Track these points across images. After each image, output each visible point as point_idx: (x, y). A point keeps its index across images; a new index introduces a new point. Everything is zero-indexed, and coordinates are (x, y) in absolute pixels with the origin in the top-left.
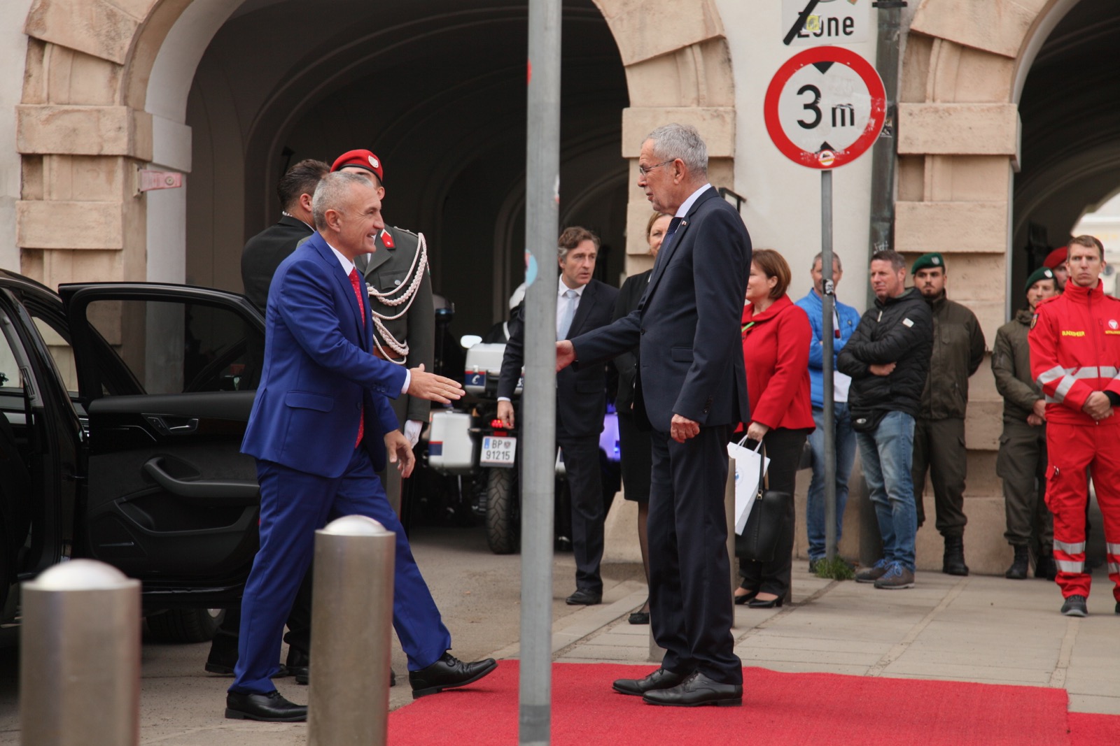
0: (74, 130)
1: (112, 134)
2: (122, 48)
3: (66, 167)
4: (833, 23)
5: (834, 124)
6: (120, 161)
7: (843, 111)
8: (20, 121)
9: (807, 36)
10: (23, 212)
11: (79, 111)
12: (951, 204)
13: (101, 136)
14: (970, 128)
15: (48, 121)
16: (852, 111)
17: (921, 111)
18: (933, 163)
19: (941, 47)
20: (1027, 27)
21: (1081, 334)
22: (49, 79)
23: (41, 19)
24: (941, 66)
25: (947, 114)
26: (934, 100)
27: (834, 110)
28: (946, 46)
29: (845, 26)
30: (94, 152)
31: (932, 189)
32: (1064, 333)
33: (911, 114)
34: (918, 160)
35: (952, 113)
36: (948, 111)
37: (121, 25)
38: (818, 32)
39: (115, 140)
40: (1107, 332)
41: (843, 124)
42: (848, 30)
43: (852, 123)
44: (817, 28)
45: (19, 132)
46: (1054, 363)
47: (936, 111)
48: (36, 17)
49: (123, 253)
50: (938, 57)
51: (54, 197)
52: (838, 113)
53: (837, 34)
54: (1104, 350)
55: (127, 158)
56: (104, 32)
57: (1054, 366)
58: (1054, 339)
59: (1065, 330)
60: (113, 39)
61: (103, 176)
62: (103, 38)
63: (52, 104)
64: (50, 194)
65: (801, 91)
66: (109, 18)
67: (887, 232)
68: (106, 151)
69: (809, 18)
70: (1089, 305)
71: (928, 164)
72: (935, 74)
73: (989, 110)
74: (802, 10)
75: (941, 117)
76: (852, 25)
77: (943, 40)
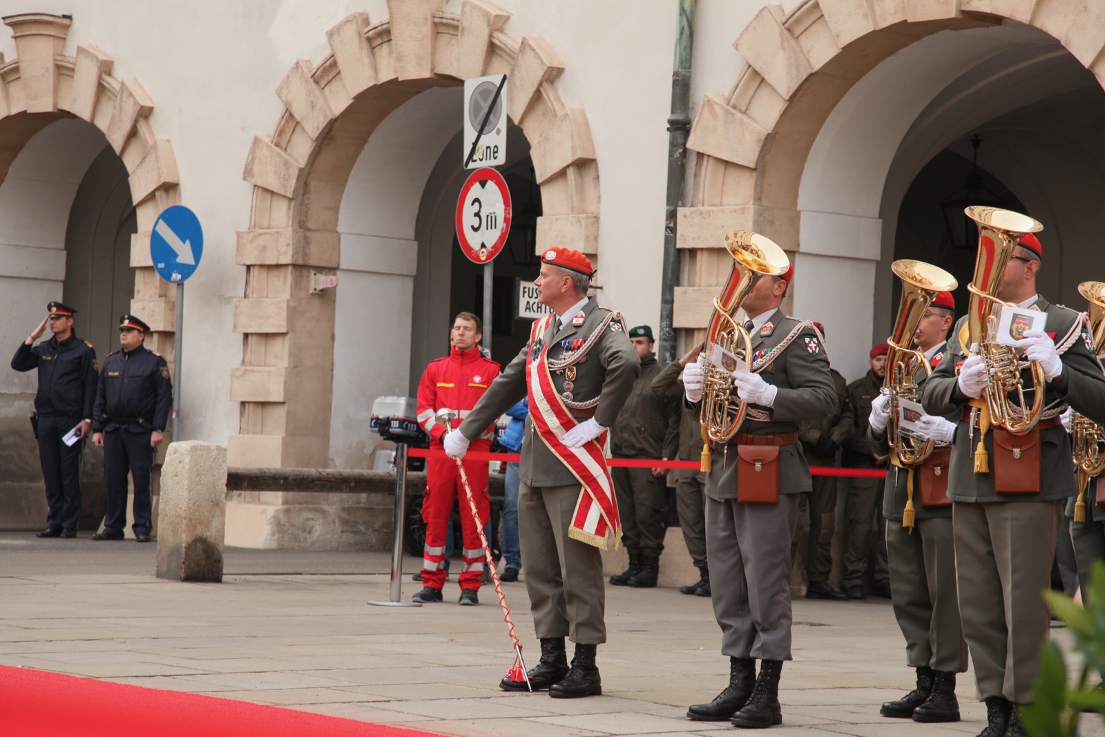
0: (265, 247)
1: (284, 249)
2: (291, 186)
3: (264, 273)
4: (489, 150)
5: (487, 229)
6: (290, 268)
7: (491, 217)
8: (238, 242)
9: (475, 161)
10: (236, 307)
11: (267, 233)
12: (709, 288)
13: (278, 251)
14: (723, 227)
15: (252, 241)
16: (495, 217)
17: (691, 213)
18: (702, 255)
19: (708, 161)
20: (761, 144)
21: (451, 385)
22: (255, 211)
23: (251, 169)
24: (708, 176)
25: (708, 215)
26: (703, 205)
27: (487, 216)
28: (711, 160)
29: (495, 152)
30: (274, 262)
31: (700, 276)
32: (439, 385)
33: (685, 216)
34: (693, 252)
35: (711, 214)
36: (708, 213)
37: (291, 170)
38: (481, 157)
39: (286, 253)
40: (470, 385)
41: (491, 228)
42: (496, 155)
43: (495, 228)
44: (481, 154)
45: (237, 250)
46: (427, 406)
47: (701, 213)
48: (249, 168)
49: (289, 336)
50: (706, 170)
51: (255, 296)
52: (489, 218)
53: (490, 159)
54: (466, 398)
55: (294, 266)
56: (282, 175)
57: (427, 409)
58: (432, 389)
59: (440, 382)
60: (287, 180)
61: (282, 280)
62: (282, 180)
63: (257, 229)
64: (253, 294)
65: (473, 204)
66: (285, 166)
67: (668, 312)
68: (281, 262)
69: (477, 147)
70: (462, 364)
71: (699, 255)
72: (704, 183)
73: (735, 211)
74: (474, 141)
75: (704, 218)
76: (497, 152)
77: (709, 156)
